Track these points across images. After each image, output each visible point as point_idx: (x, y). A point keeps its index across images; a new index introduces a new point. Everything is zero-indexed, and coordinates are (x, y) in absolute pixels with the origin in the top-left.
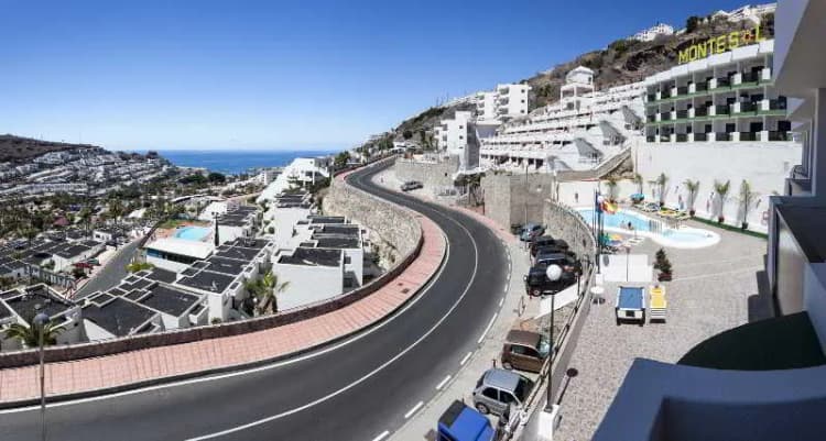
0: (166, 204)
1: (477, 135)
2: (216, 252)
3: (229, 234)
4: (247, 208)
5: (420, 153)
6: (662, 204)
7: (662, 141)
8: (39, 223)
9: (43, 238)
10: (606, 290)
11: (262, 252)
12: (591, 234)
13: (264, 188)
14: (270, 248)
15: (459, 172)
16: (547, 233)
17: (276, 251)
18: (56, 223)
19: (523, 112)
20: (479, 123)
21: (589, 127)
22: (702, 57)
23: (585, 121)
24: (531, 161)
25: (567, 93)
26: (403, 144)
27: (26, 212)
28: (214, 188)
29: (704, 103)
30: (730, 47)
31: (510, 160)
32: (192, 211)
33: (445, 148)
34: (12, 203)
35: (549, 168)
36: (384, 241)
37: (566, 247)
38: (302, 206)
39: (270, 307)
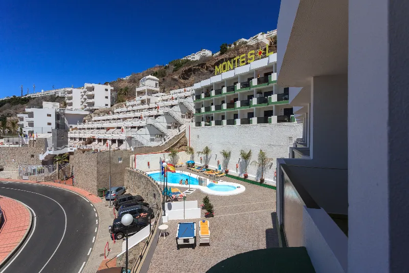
1: (66, 122)
6: (207, 167)
7: (206, 125)
10: (170, 226)
12: (159, 189)
15: (47, 153)
16: (127, 192)
19: (107, 105)
20: (66, 112)
21: (156, 116)
22: (230, 69)
23: (154, 112)
24: (113, 141)
25: (141, 93)
29: (232, 99)
30: (249, 61)
31: (97, 141)
33: (31, 133)
35: (128, 146)
37: (142, 200)
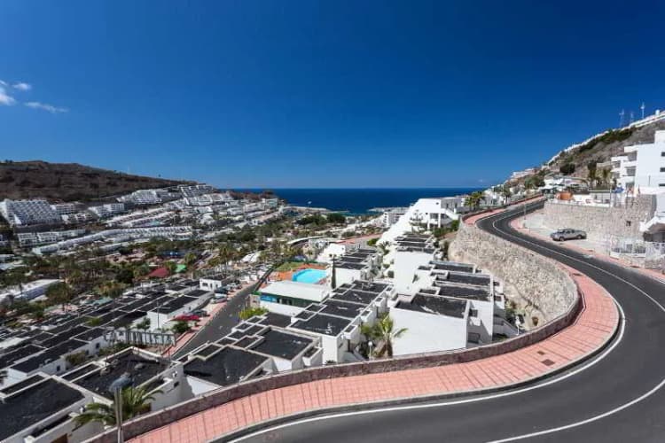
0: (282, 247)
2: (332, 295)
3: (346, 276)
4: (367, 251)
5: (585, 192)
8: (127, 277)
9: (133, 295)
11: (379, 296)
13: (386, 230)
14: (388, 293)
15: (655, 220)
17: (393, 296)
18: (152, 275)
26: (559, 182)
27: (108, 264)
28: (334, 230)
32: (310, 253)
34: (85, 255)
36: (524, 298)
38: (426, 251)
39: (386, 353)
